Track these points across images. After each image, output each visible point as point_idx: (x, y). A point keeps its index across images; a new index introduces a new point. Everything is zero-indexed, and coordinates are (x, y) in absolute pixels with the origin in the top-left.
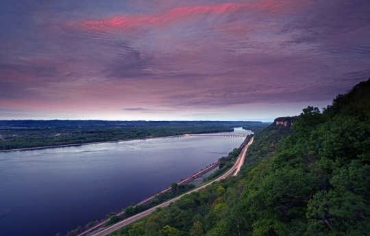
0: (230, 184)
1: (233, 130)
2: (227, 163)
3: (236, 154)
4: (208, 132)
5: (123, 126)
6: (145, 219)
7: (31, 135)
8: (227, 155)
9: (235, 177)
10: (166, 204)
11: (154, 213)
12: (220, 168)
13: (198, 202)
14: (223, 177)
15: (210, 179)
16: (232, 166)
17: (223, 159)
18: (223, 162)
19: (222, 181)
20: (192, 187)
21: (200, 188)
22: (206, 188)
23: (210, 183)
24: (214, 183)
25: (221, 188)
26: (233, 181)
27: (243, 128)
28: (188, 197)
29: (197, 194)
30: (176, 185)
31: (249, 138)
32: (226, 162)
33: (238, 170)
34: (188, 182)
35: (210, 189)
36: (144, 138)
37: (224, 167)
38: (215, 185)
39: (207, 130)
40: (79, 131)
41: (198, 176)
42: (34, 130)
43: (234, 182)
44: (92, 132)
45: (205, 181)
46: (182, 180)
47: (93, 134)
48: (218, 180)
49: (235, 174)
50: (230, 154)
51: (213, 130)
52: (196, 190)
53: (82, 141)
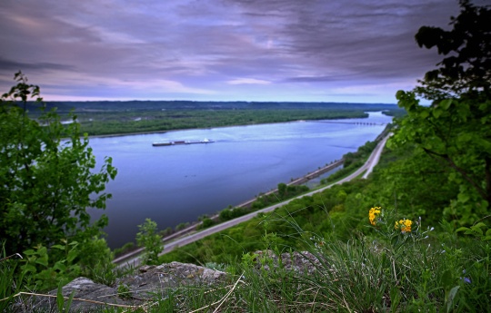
0: (355, 189)
1: (367, 116)
2: (355, 161)
3: (368, 149)
4: (332, 118)
5: (218, 108)
6: (244, 225)
7: (108, 119)
8: (356, 151)
9: (364, 180)
10: (271, 208)
11: (254, 218)
12: (345, 166)
13: (311, 210)
14: (348, 179)
15: (330, 181)
16: (361, 165)
17: (350, 156)
18: (349, 160)
19: (346, 185)
20: (306, 190)
21: (315, 192)
22: (324, 192)
23: (329, 187)
24: (334, 187)
25: (342, 193)
26: (360, 185)
27: (383, 113)
28: (299, 201)
29: (311, 199)
30: (284, 186)
31: (389, 127)
32: (353, 160)
33: (370, 170)
34: (300, 183)
35: (328, 194)
36: (244, 124)
37: (351, 166)
38: (335, 189)
39: (331, 115)
40: (163, 114)
41: (314, 177)
42: (111, 113)
43: (361, 187)
44: (178, 116)
45: (323, 183)
46: (292, 180)
47: (180, 119)
48: (340, 182)
49: (365, 177)
50: (361, 149)
51: (339, 115)
52: (310, 194)
53: (167, 127)
